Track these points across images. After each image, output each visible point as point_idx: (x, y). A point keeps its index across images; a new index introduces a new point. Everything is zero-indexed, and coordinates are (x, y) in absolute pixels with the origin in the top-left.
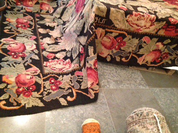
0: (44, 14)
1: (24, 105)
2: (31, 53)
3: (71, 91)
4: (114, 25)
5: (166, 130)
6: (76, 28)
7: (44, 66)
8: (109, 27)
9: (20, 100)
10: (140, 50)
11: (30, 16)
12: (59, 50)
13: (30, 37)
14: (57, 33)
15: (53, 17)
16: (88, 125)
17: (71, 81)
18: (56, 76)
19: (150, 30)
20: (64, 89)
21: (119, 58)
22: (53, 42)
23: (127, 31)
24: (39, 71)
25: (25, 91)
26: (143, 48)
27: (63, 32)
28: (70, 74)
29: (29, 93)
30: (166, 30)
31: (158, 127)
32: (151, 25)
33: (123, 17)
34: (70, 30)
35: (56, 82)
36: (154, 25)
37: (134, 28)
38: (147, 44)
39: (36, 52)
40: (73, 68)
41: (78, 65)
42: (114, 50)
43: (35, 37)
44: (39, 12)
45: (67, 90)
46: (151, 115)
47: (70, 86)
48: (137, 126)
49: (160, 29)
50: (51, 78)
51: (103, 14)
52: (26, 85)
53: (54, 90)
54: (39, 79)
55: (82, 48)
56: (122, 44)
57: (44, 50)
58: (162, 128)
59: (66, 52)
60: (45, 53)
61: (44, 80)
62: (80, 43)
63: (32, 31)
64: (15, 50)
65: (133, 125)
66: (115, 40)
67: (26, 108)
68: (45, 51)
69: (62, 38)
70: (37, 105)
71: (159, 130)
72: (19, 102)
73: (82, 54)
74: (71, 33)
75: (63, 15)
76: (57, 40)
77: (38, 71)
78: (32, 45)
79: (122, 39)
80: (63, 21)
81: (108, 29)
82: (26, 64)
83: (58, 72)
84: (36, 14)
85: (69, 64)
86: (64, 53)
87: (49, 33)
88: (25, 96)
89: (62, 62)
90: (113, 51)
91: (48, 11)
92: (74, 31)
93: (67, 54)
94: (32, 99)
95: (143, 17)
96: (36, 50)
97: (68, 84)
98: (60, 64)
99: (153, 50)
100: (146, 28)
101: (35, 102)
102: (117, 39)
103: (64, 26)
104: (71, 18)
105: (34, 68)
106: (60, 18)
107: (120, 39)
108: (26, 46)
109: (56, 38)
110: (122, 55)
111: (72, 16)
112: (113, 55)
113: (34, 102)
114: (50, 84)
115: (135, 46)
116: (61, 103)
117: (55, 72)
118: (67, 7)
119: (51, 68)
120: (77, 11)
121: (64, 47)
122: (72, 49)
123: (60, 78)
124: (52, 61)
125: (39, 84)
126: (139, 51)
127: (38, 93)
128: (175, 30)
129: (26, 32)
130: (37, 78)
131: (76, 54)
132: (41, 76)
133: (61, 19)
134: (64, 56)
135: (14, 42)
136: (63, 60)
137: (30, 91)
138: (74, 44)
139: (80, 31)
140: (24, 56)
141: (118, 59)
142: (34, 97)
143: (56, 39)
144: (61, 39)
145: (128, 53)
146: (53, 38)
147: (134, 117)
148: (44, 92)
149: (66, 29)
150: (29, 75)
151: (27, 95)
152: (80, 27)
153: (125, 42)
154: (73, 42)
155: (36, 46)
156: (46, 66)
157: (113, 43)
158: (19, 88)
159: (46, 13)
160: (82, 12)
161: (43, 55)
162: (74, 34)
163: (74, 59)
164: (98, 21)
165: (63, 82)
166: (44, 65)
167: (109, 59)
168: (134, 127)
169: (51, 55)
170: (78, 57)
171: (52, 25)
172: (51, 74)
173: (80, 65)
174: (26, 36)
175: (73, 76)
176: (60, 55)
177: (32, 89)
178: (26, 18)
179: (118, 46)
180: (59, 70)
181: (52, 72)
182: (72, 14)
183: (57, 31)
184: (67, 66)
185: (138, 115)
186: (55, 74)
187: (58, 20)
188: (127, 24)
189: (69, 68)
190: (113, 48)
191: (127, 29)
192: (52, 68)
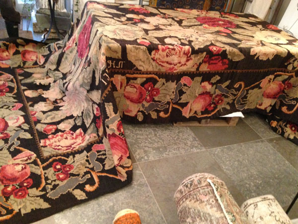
0: (30, 68)
1: (18, 211)
2: (17, 131)
3: (90, 177)
4: (137, 68)
5: (228, 199)
6: (83, 80)
7: (42, 146)
8: (129, 71)
9: (10, 204)
10: (181, 97)
11: (7, 74)
12: (63, 118)
13: (13, 107)
14: (55, 93)
15: (45, 70)
16: (122, 219)
17: (87, 161)
18: (62, 158)
19: (188, 67)
20: (78, 175)
21: (156, 114)
22: (51, 107)
23: (157, 73)
24: (35, 155)
25: (17, 190)
26: (185, 93)
27: (64, 90)
28: (85, 152)
29: (23, 192)
30: (209, 64)
31: (216, 197)
32: (188, 60)
33: (147, 55)
34: (73, 84)
35: (65, 167)
36: (191, 59)
37: (165, 68)
38: (189, 87)
39: (26, 127)
40: (88, 140)
41: (95, 135)
42: (144, 103)
43: (20, 105)
44: (22, 65)
45: (84, 176)
46: (204, 181)
47: (88, 170)
48: (188, 202)
49: (200, 64)
50: (55, 163)
51: (117, 55)
52: (16, 181)
53: (62, 180)
54: (37, 167)
55: (97, 108)
56: (155, 93)
57: (38, 121)
58: (221, 196)
59: (74, 119)
60: (39, 127)
61: (44, 168)
62: (92, 101)
63: (14, 96)
65: (183, 202)
66: (143, 88)
67: (23, 215)
68: (40, 122)
69: (64, 99)
70: (38, 207)
71: (217, 200)
72: (10, 209)
73: (99, 118)
74: (76, 90)
75: (61, 64)
76: (57, 103)
77: (32, 156)
78: (17, 118)
79: (152, 85)
80: (63, 74)
81: (129, 74)
82: (12, 149)
83: (64, 152)
84: (16, 69)
85: (82, 137)
86: (71, 121)
87: (43, 95)
88: (18, 198)
89: (70, 135)
90: (144, 105)
91: (36, 61)
92: (81, 86)
93: (77, 122)
94: (29, 200)
95: (173, 51)
96: (26, 124)
97: (83, 166)
98: (66, 138)
99: (199, 95)
100: (181, 66)
101: (36, 203)
102: (146, 86)
103: (65, 81)
104: (73, 67)
105: (27, 152)
106: (57, 69)
107: (150, 86)
108: (8, 121)
109: (54, 100)
110: (158, 109)
111: (74, 64)
112: (145, 110)
113: (33, 204)
114: (55, 172)
115: (173, 92)
116: (76, 196)
117: (60, 152)
118: (65, 52)
119: (53, 147)
120: (81, 55)
121: (69, 112)
122: (82, 113)
123: (70, 160)
124: (53, 137)
125: (37, 174)
126: (180, 99)
127: (37, 189)
128: (221, 61)
129: (5, 100)
130: (33, 167)
131: (90, 119)
132: (39, 163)
133: (59, 71)
134: (71, 126)
136: (71, 132)
137: (24, 188)
138: (85, 105)
139: (89, 84)
140: (8, 137)
141: (154, 115)
142: (33, 197)
143: (55, 102)
144: (64, 101)
145: (165, 104)
146: (50, 101)
147: (183, 190)
148: (46, 186)
149: (69, 83)
150: (19, 164)
151: (20, 195)
152: (88, 77)
153: (158, 89)
154: (83, 102)
155: (24, 119)
156: (45, 146)
157: (140, 93)
158: (6, 186)
159: (33, 65)
160: (87, 56)
161: (37, 130)
162: (82, 89)
163: (89, 127)
164: (112, 65)
165: (75, 165)
166: (41, 144)
167: (140, 118)
168: (184, 204)
169: (51, 127)
170: (93, 123)
171: (45, 82)
172: (54, 156)
173: (98, 135)
174: (5, 105)
175: (89, 153)
176: (65, 126)
177: (28, 185)
178: (2, 79)
179: (150, 96)
180: (66, 148)
181: (55, 153)
182: (74, 61)
183: (55, 90)
184: (79, 140)
185: (187, 186)
186: (61, 155)
187: (54, 73)
188: (154, 63)
189: (83, 142)
190: (143, 100)
191: (157, 70)
192: (56, 148)
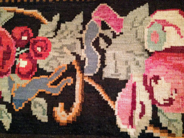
13: (105, 26)
108: (167, 45)
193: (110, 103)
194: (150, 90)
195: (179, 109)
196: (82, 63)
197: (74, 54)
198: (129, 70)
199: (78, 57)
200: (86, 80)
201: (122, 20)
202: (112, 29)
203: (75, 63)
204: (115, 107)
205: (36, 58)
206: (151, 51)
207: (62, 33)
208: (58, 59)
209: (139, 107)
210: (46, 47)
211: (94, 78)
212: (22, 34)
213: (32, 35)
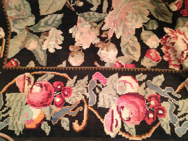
2: (147, 86)
7: (181, 69)
13: (98, 82)
22: (112, 45)
43: (98, 75)
59: (143, 30)
63: (75, 78)
64: (139, 111)
69: (105, 28)
76: (107, 38)
78: (122, 84)
82: (179, 96)
87: (84, 48)
89: (168, 39)
98: (173, 44)
106: (39, 18)
108: (127, 92)
109: (99, 39)
129: (82, 88)
135: (116, 112)
136: (164, 37)
140: (159, 97)
143: (103, 40)
146: (99, 44)
155: (125, 75)
156: (181, 66)
161: (152, 67)
174: (94, 90)
187: (42, 24)
193: (101, 120)
194: (120, 113)
195: (133, 123)
196: (87, 100)
197: (83, 95)
198: (110, 103)
199: (85, 97)
200: (89, 108)
201: (106, 80)
202: (102, 84)
203: (84, 100)
204: (104, 122)
205: (64, 97)
206: (120, 94)
207: (78, 85)
208: (75, 97)
209: (115, 122)
210: (70, 91)
211: (93, 107)
212: (58, 85)
213: (63, 85)
